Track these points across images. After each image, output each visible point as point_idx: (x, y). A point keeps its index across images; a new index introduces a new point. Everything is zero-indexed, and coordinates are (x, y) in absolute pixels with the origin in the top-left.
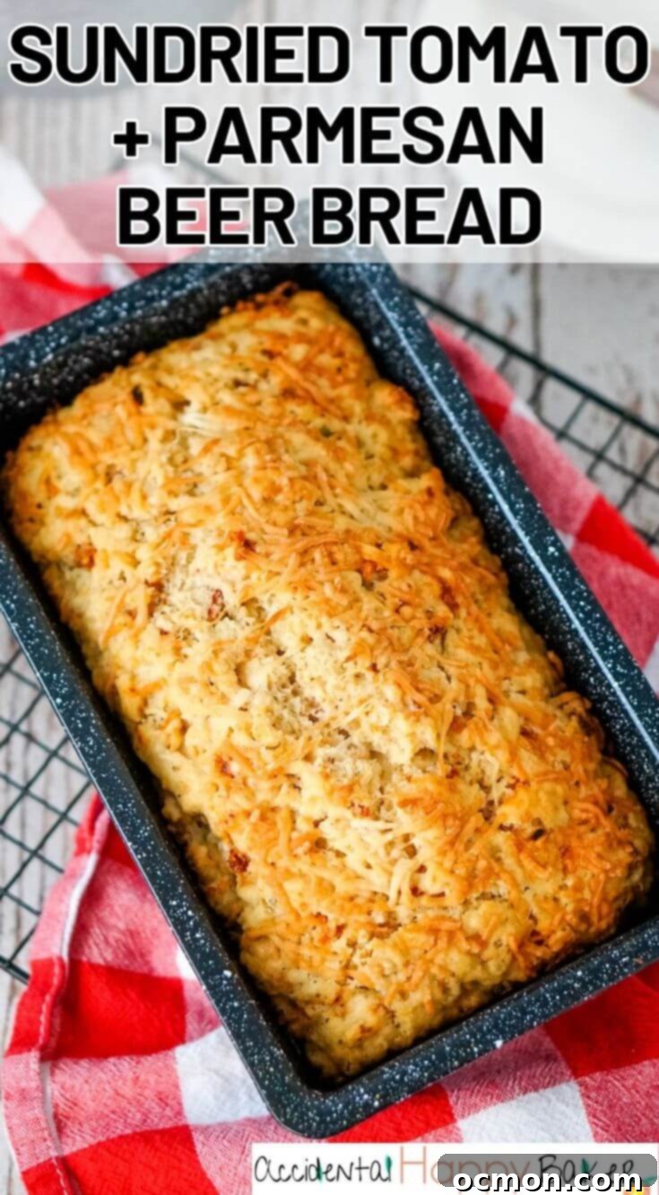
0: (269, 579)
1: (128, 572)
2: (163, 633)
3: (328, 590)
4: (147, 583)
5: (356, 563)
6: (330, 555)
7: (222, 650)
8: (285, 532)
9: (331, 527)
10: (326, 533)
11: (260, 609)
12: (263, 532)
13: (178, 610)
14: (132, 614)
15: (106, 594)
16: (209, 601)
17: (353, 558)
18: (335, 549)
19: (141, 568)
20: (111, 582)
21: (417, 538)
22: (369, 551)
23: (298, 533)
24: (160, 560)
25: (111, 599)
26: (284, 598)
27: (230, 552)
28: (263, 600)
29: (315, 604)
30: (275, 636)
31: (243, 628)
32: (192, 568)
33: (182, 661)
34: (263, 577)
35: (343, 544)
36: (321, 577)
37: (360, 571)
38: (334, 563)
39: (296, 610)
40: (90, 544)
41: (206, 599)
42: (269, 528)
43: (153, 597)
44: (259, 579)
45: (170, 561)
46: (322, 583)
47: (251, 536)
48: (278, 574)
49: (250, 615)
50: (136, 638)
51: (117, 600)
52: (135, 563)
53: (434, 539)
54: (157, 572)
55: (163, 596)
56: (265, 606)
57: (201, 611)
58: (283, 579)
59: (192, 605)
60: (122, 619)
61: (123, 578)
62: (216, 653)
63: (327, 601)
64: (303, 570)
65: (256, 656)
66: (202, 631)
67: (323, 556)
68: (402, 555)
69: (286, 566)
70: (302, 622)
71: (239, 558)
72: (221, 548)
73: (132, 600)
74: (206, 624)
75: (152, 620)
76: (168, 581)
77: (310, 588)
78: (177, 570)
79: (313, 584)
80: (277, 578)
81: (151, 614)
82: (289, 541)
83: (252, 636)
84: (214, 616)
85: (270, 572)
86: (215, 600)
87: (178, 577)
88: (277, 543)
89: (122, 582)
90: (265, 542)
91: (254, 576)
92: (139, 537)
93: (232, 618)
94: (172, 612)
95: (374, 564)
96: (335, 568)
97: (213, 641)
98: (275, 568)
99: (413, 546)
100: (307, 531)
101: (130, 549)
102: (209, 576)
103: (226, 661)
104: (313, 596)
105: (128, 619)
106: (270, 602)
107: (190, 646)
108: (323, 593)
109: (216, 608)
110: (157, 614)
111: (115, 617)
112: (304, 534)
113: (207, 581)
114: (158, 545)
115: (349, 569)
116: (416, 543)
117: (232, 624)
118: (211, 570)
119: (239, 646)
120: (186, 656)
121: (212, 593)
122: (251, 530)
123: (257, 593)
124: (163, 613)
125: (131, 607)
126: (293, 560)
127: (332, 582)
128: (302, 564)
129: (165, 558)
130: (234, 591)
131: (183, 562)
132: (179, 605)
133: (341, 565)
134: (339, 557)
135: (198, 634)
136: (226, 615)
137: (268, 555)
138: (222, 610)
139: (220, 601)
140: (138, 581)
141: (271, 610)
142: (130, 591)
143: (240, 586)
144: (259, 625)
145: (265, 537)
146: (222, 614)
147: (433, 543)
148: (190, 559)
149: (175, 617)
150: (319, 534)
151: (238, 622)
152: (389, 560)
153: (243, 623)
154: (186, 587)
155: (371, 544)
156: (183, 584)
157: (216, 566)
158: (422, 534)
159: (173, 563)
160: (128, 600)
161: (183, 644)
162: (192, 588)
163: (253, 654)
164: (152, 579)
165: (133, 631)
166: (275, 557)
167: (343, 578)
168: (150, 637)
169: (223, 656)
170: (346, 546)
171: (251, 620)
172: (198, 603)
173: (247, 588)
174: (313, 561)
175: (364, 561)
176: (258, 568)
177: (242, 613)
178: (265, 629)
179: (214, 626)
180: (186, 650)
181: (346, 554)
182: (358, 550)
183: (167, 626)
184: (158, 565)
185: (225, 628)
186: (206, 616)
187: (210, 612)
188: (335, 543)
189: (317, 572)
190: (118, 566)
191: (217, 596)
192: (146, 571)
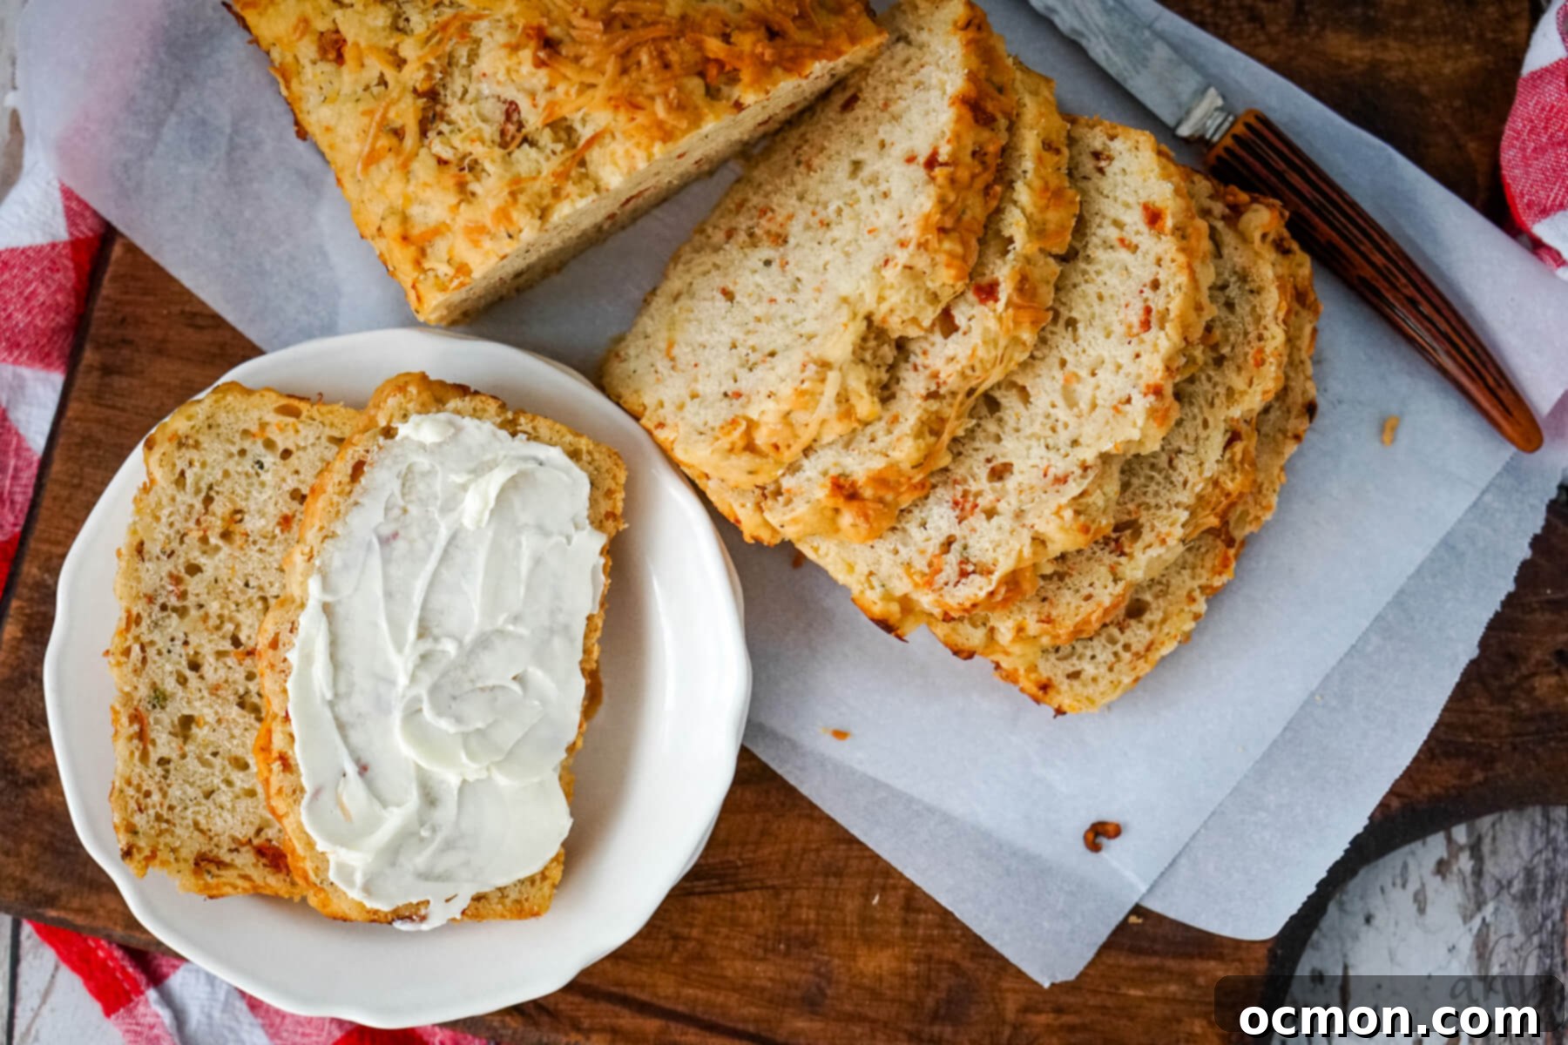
0: (580, 92)
1: (390, 74)
2: (442, 162)
3: (660, 109)
4: (415, 91)
5: (696, 64)
6: (662, 54)
7: (522, 191)
8: (600, 26)
9: (662, 13)
10: (654, 23)
11: (570, 130)
12: (570, 25)
13: (460, 131)
14: (398, 133)
15: (362, 107)
16: (502, 118)
17: (692, 57)
18: (667, 46)
19: (407, 69)
20: (367, 88)
21: (777, 18)
22: (714, 46)
23: (617, 24)
24: (432, 61)
25: (369, 113)
26: (601, 118)
27: (526, 55)
28: (575, 119)
29: (644, 128)
30: (592, 168)
31: (548, 159)
32: (476, 70)
33: (469, 202)
34: (573, 91)
35: (677, 38)
36: (651, 88)
37: (702, 74)
38: (667, 66)
39: (618, 135)
40: (337, 31)
41: (497, 112)
42: (577, 20)
43: (424, 109)
44: (567, 93)
45: (446, 61)
46: (652, 98)
47: (555, 31)
48: (593, 86)
49: (557, 140)
50: (405, 168)
51: (378, 117)
52: (400, 63)
53: (802, 16)
54: (429, 77)
55: (439, 108)
56: (578, 126)
57: (490, 132)
58: (600, 94)
59: (479, 124)
60: (384, 142)
61: (383, 82)
62: (513, 194)
63: (660, 125)
64: (626, 80)
65: (568, 196)
66: (493, 161)
67: (651, 57)
68: (759, 49)
69: (603, 73)
70: (627, 152)
71: (539, 64)
72: (514, 48)
73: (398, 115)
74: (498, 152)
75: (426, 142)
76: (444, 86)
77: (636, 107)
78: (457, 72)
79: (640, 99)
80: (590, 92)
81: (423, 133)
82: (605, 38)
83: (560, 169)
84: (508, 138)
85: (582, 83)
86: (508, 116)
87: (458, 83)
88: (590, 43)
89: (382, 88)
90: (573, 40)
91: (561, 88)
92: (401, 24)
93: (533, 144)
94: (452, 132)
95: (720, 64)
96: (668, 75)
97: (508, 176)
98: (590, 79)
99: (773, 34)
100: (630, 22)
101: (391, 43)
102: (499, 83)
103: (528, 206)
104: (641, 118)
105: (394, 141)
106: (584, 121)
107: (478, 179)
108: (654, 113)
109: (511, 128)
110: (431, 134)
111: (376, 137)
112: (625, 27)
113: (499, 90)
114: (428, 39)
115: (688, 74)
116: (776, 28)
117: (533, 152)
118: (501, 76)
119: (543, 185)
120: (473, 194)
121: (505, 107)
122: (553, 23)
123: (565, 111)
124: (440, 133)
125: (397, 124)
126: (611, 67)
127: (666, 95)
128: (624, 71)
129: (438, 58)
130: (535, 106)
131: (464, 61)
132: (462, 124)
133: (677, 68)
134: (674, 57)
135: (488, 166)
136: (525, 140)
137: (577, 59)
138: (519, 130)
139: (515, 117)
140: (404, 89)
141: (585, 133)
142: (394, 102)
143: (542, 101)
144: (568, 154)
145: (574, 33)
146: (518, 140)
147: (799, 23)
148: (473, 57)
149: (456, 140)
150: (646, 25)
151: (540, 149)
152: (740, 57)
153: (548, 151)
154: (469, 97)
155: (715, 35)
156: (465, 92)
157: (508, 71)
158: (785, 14)
159: (450, 61)
160: (392, 114)
161: (469, 177)
162: (476, 100)
163: (564, 193)
164: (421, 87)
165: (401, 159)
166: (588, 62)
167: (680, 89)
168: (423, 168)
169: (523, 199)
170: (682, 41)
171: (560, 147)
172: (485, 120)
173: (551, 105)
174: (639, 63)
175: (707, 60)
176: (565, 77)
177: (546, 138)
178: (578, 159)
179: (510, 154)
180: (474, 186)
181: (682, 54)
182: (699, 46)
183: (447, 154)
184: (429, 67)
185: (525, 158)
186: (497, 138)
187: (503, 133)
188: (667, 38)
189: (645, 81)
190: (375, 66)
191: (511, 109)
192: (414, 75)
